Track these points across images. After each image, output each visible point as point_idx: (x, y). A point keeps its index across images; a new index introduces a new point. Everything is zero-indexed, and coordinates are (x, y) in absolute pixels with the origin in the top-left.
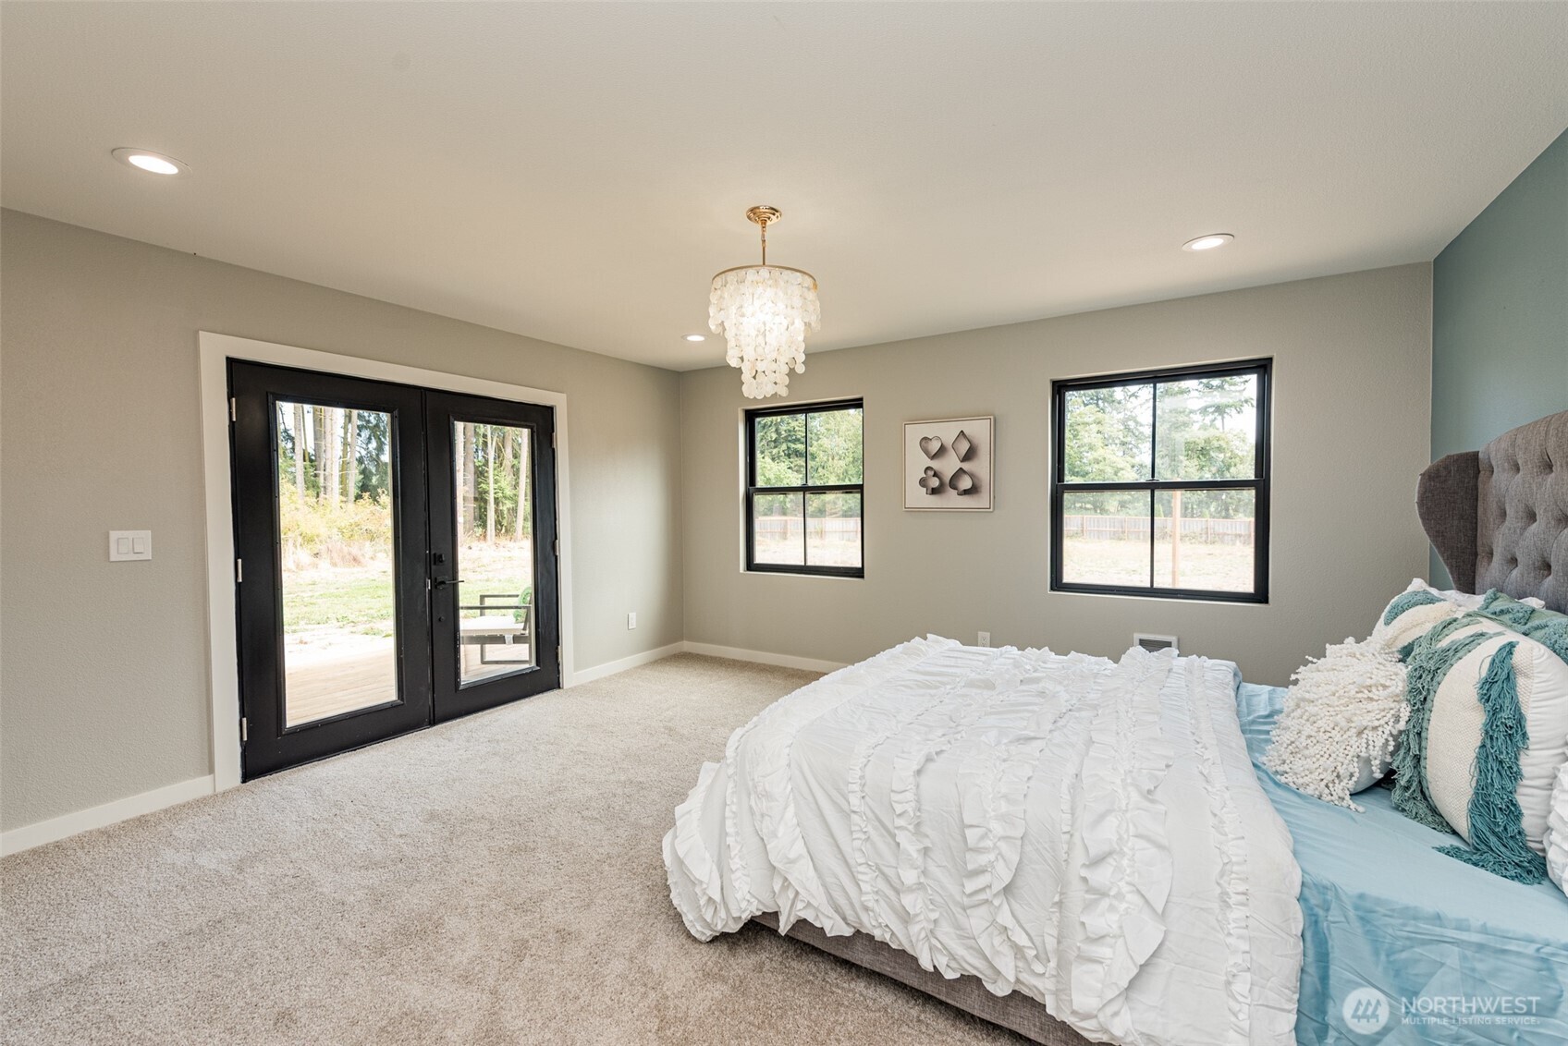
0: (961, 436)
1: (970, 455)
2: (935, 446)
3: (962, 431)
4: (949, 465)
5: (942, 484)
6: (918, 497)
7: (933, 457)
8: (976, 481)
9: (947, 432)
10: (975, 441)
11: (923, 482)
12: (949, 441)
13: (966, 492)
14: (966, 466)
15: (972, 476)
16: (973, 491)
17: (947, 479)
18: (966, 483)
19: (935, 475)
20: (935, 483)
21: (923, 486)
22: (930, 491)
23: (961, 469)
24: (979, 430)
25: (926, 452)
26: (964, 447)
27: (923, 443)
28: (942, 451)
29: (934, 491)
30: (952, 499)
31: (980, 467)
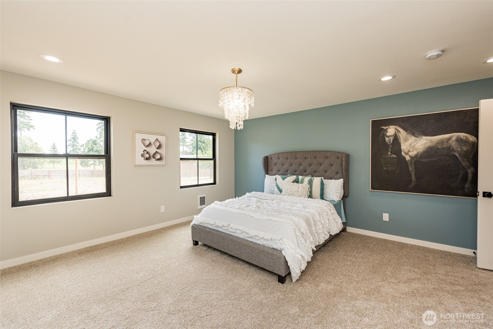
0: (157, 140)
1: (159, 147)
2: (147, 143)
3: (157, 139)
4: (152, 150)
5: (150, 156)
6: (141, 161)
7: (147, 146)
8: (161, 155)
9: (152, 138)
10: (161, 143)
11: (142, 155)
12: (152, 141)
13: (158, 159)
14: (158, 151)
15: (160, 154)
16: (160, 159)
17: (152, 155)
18: (158, 156)
19: (147, 153)
20: (147, 156)
21: (143, 157)
22: (145, 159)
23: (156, 151)
24: (162, 139)
25: (144, 144)
26: (158, 144)
27: (143, 141)
28: (150, 145)
29: (147, 159)
30: (153, 162)
31: (162, 151)
